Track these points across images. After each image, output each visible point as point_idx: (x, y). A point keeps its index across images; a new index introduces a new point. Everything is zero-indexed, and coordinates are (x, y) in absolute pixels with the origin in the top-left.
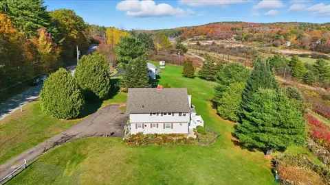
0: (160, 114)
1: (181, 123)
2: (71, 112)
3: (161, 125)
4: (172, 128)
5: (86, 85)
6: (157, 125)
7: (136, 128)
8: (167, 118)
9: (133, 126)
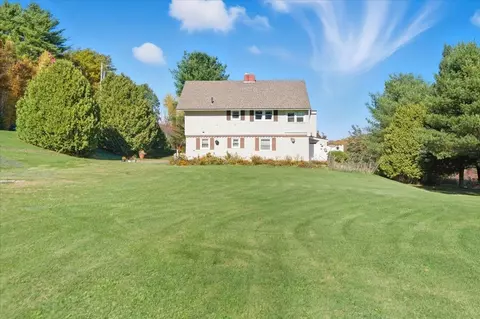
0: (247, 117)
1: (293, 138)
2: (71, 136)
3: (250, 142)
4: (274, 148)
5: (110, 121)
6: (242, 140)
7: (198, 147)
8: (264, 125)
9: (190, 143)
